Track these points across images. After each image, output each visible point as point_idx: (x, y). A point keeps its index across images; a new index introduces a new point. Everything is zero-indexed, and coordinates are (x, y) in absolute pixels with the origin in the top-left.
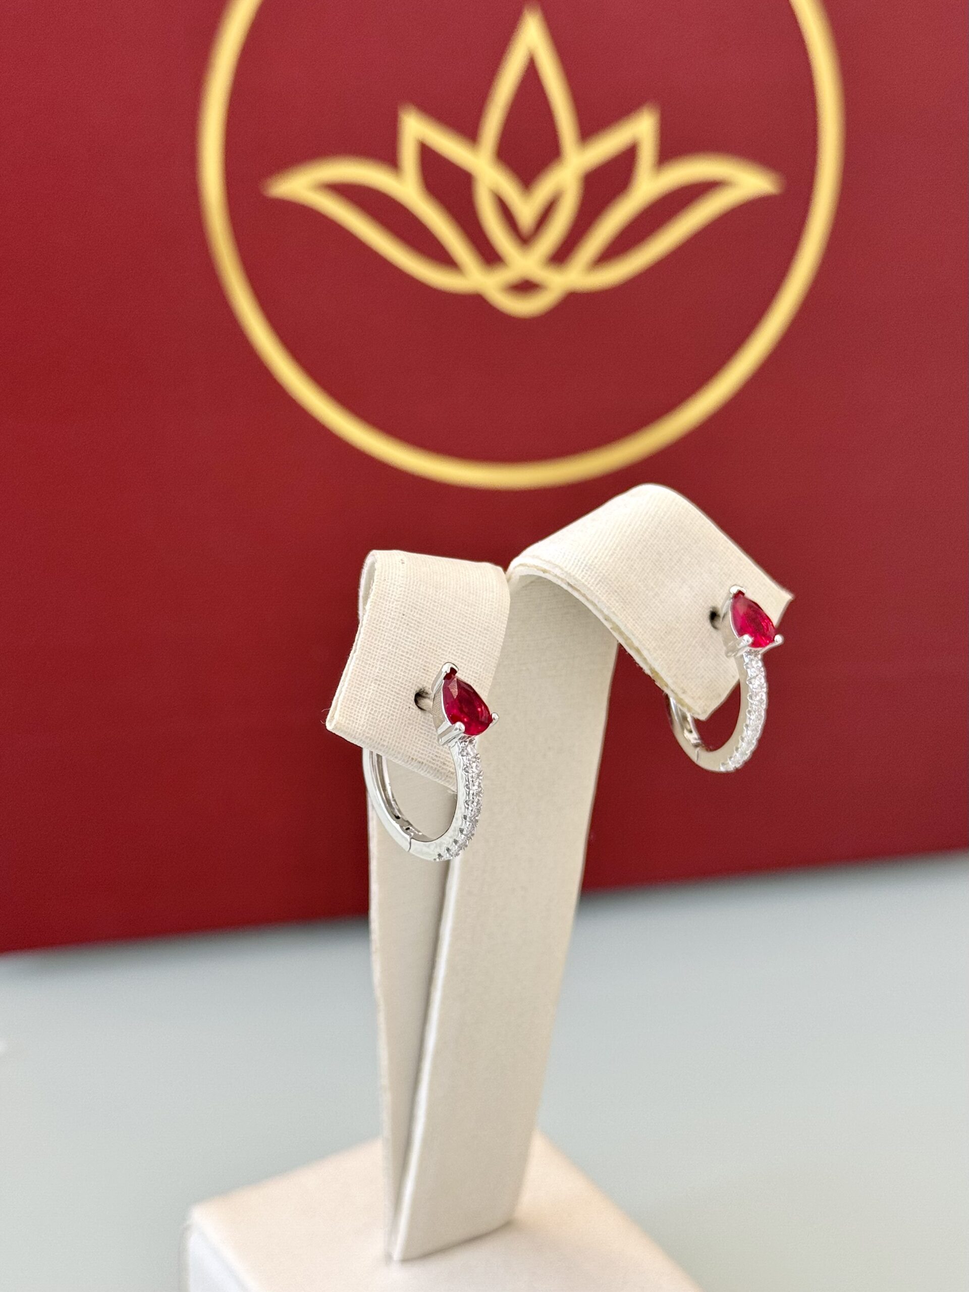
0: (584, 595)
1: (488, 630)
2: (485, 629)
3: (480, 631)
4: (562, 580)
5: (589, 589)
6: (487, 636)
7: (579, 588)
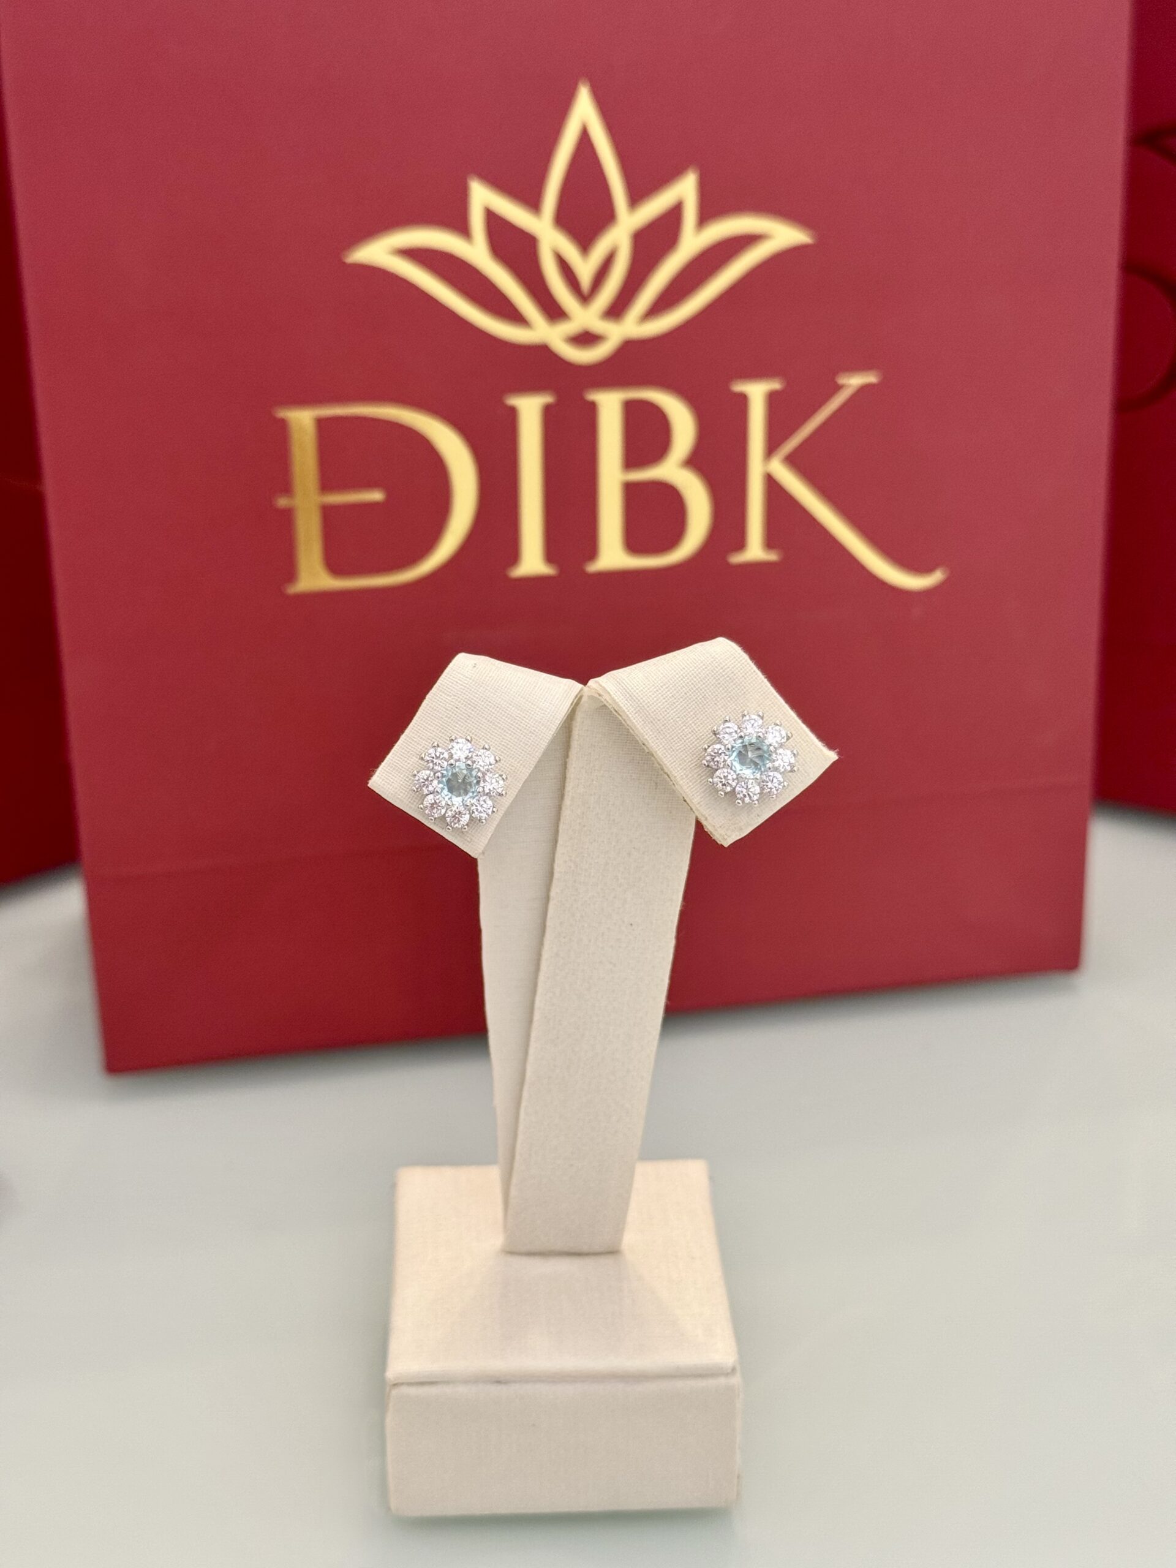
0: (624, 720)
1: (533, 733)
2: (531, 732)
3: (526, 734)
4: (610, 705)
5: (627, 716)
6: (532, 738)
7: (620, 713)
